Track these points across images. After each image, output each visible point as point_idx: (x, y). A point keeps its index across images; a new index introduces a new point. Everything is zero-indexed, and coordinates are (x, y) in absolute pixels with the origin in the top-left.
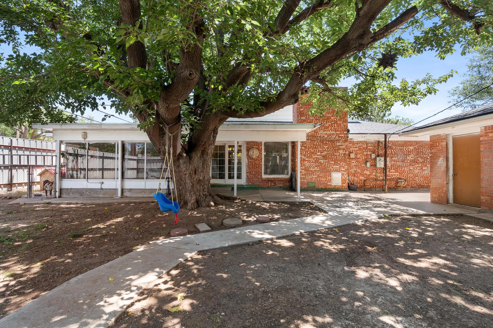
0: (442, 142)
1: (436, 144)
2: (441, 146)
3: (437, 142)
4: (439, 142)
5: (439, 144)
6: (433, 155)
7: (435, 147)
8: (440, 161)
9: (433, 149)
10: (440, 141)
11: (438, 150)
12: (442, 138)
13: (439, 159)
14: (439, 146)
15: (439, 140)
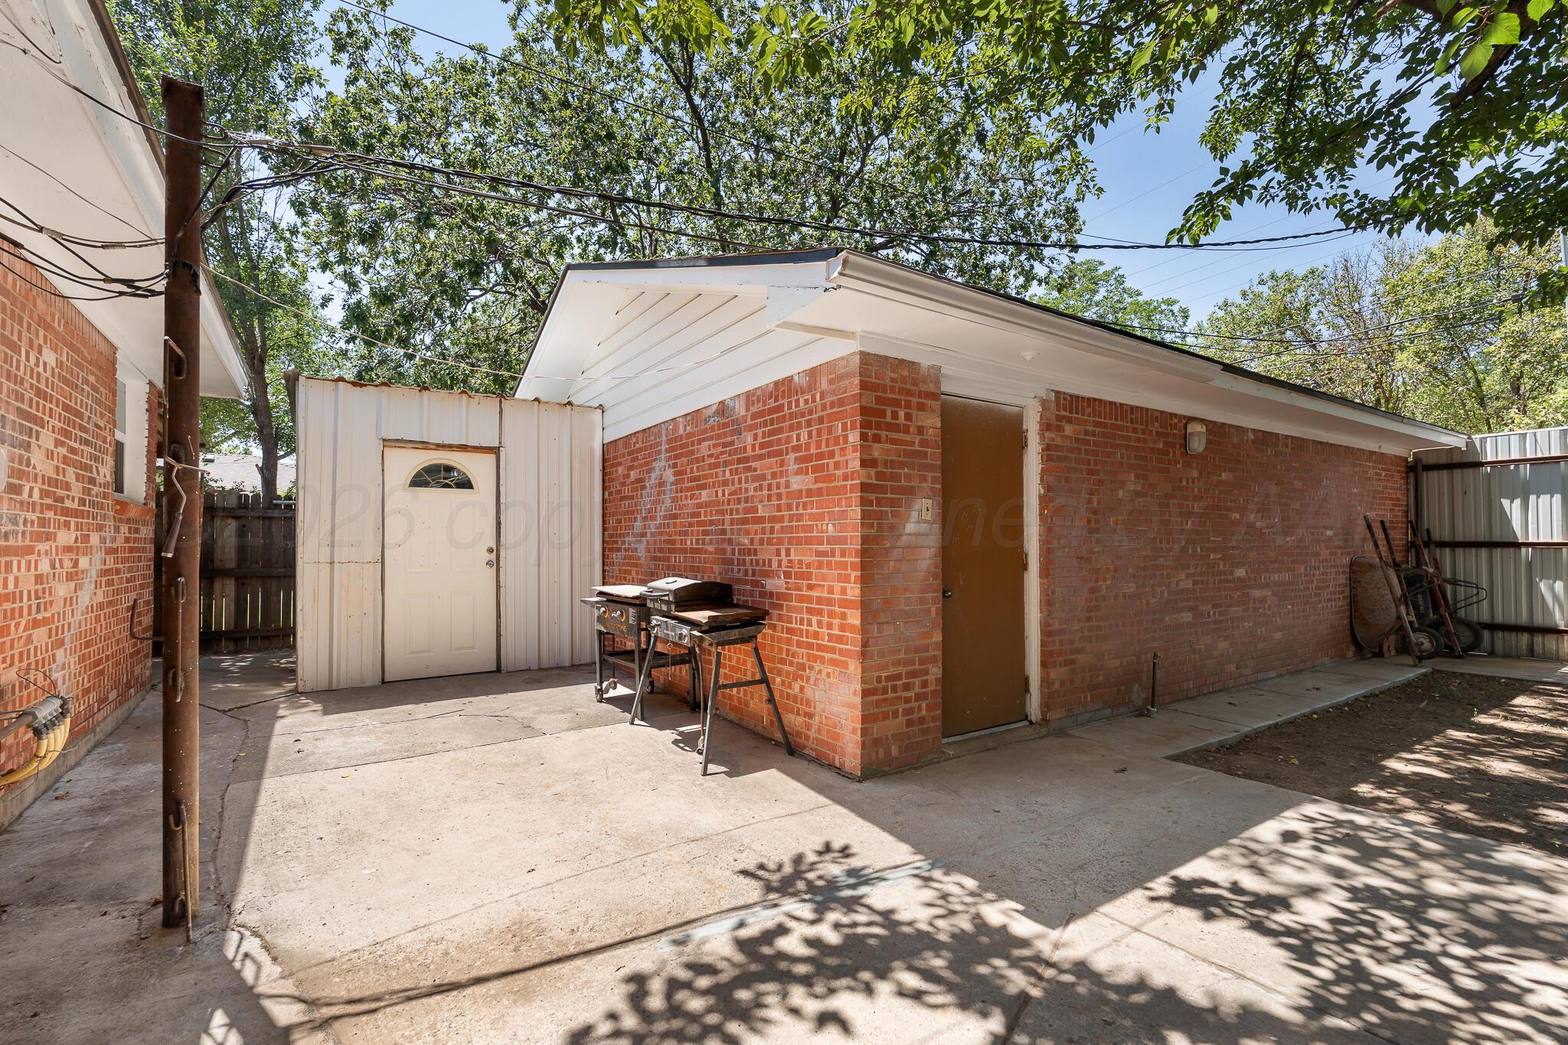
0: (921, 407)
1: (895, 415)
2: (920, 430)
3: (896, 403)
4: (908, 405)
5: (908, 417)
6: (880, 476)
7: (890, 427)
8: (914, 515)
9: (877, 439)
10: (914, 400)
11: (907, 453)
12: (923, 387)
13: (909, 507)
14: (906, 430)
15: (909, 393)
